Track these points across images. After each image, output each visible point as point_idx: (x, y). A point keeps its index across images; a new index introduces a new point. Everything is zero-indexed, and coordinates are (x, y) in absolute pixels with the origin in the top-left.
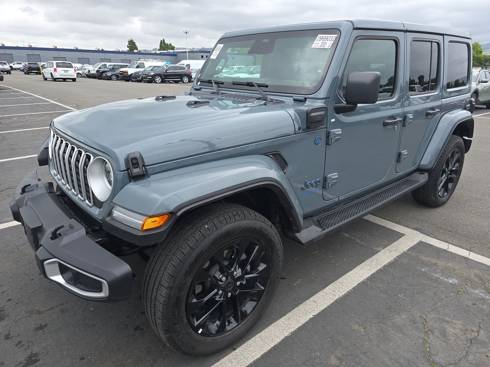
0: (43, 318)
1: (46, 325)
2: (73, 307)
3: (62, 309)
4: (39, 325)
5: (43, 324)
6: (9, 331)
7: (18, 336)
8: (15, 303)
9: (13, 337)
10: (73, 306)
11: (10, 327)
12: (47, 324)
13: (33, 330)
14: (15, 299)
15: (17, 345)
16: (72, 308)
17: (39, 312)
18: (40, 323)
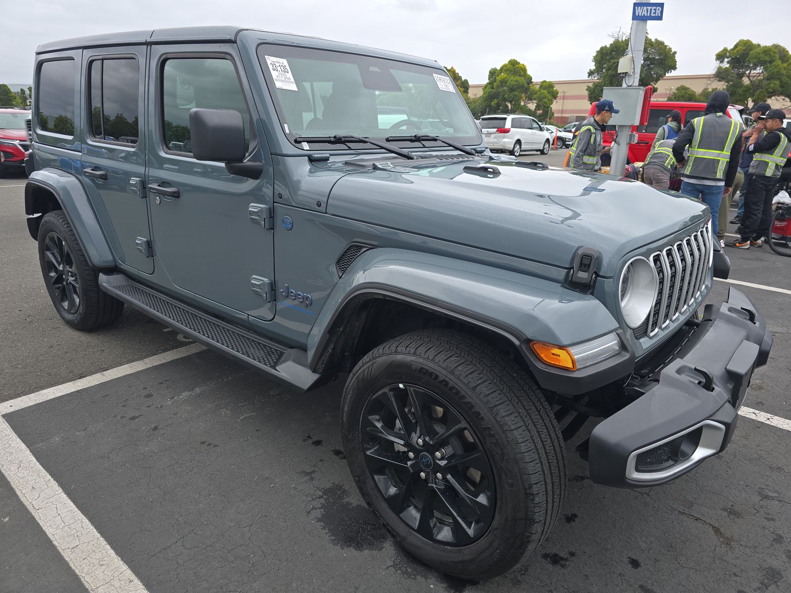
0: (719, 521)
1: (724, 509)
2: (674, 498)
3: (689, 509)
4: (732, 517)
5: (725, 514)
6: (772, 545)
7: (764, 528)
8: (738, 579)
9: (773, 533)
10: (673, 500)
11: (768, 548)
12: (721, 509)
13: (742, 518)
14: (733, 587)
15: (773, 520)
16: (676, 498)
17: (717, 531)
18: (728, 518)
